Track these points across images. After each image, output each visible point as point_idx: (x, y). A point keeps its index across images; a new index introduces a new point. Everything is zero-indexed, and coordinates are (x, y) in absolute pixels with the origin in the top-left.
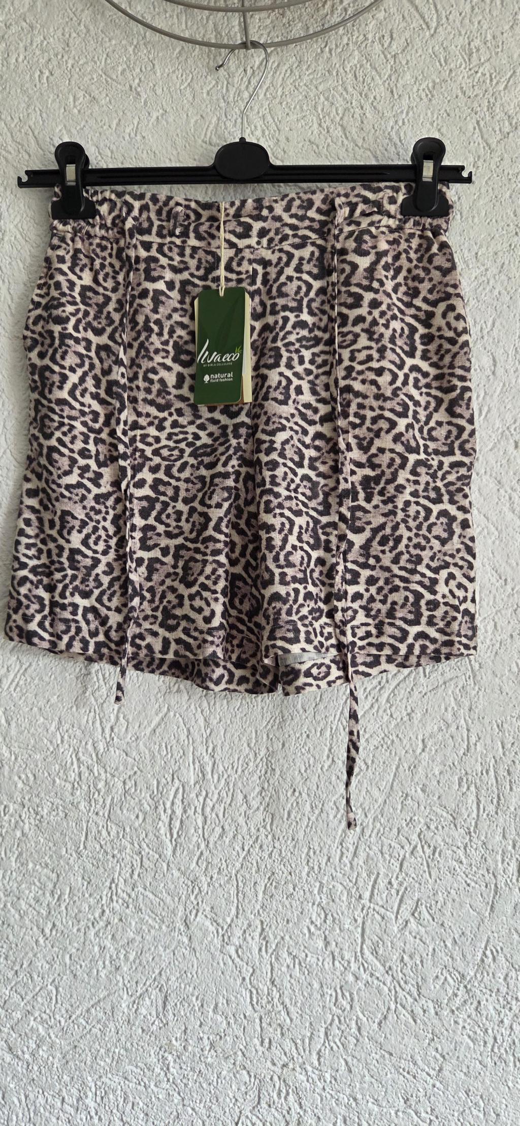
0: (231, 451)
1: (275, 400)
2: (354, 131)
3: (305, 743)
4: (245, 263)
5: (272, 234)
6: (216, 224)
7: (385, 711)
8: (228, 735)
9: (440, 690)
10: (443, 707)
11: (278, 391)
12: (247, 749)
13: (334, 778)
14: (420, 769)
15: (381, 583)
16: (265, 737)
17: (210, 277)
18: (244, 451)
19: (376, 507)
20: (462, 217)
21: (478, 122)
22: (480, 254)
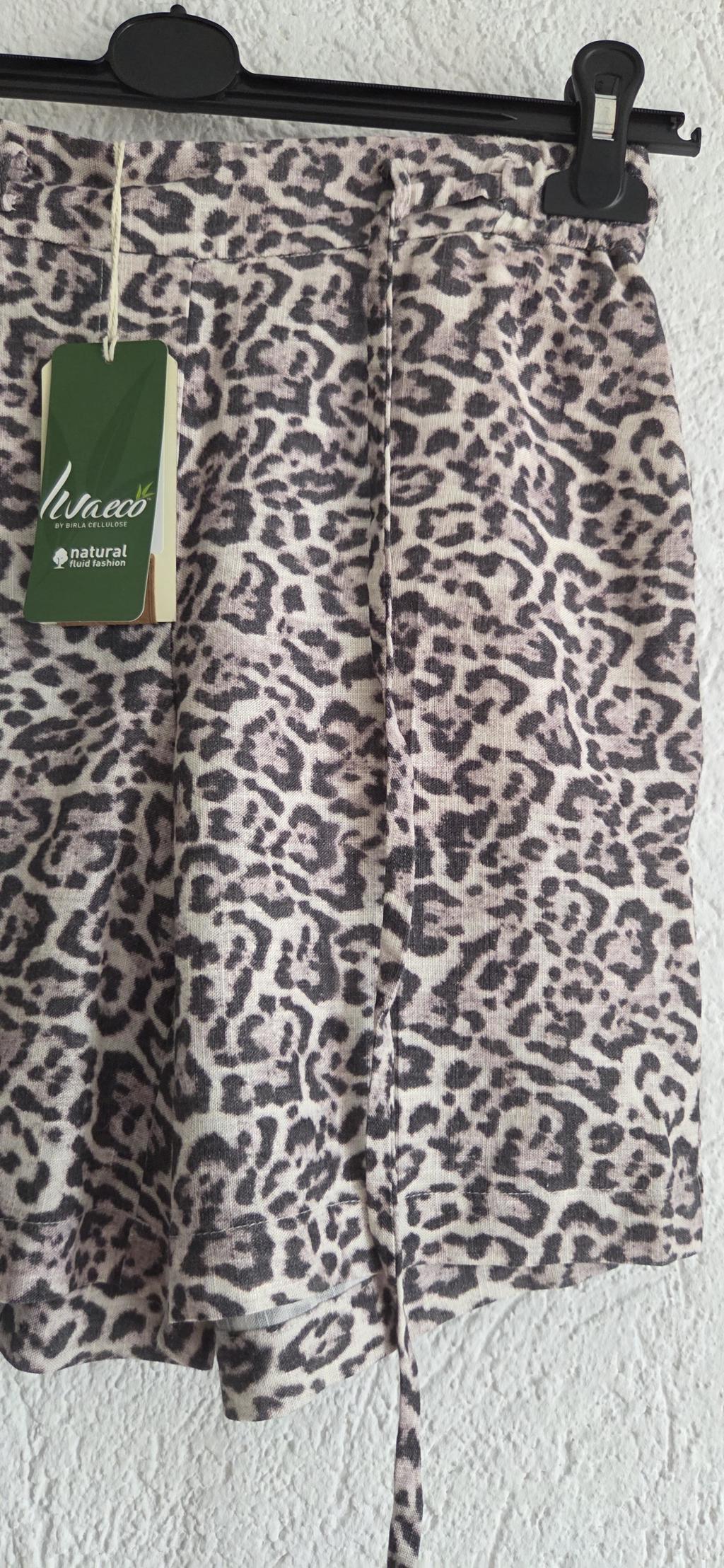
0: (117, 741)
1: (232, 619)
2: (435, 31)
3: (283, 1465)
4: (172, 290)
5: (239, 229)
6: (103, 193)
7: (480, 1375)
8: (90, 1452)
9: (610, 1320)
10: (615, 1363)
11: (241, 599)
12: (137, 1486)
13: (352, 1551)
14: (559, 1520)
15: (483, 1081)
16: (183, 1452)
17: (86, 315)
18: (152, 742)
19: (475, 891)
20: (665, 241)
21: (700, 45)
22: (703, 322)
